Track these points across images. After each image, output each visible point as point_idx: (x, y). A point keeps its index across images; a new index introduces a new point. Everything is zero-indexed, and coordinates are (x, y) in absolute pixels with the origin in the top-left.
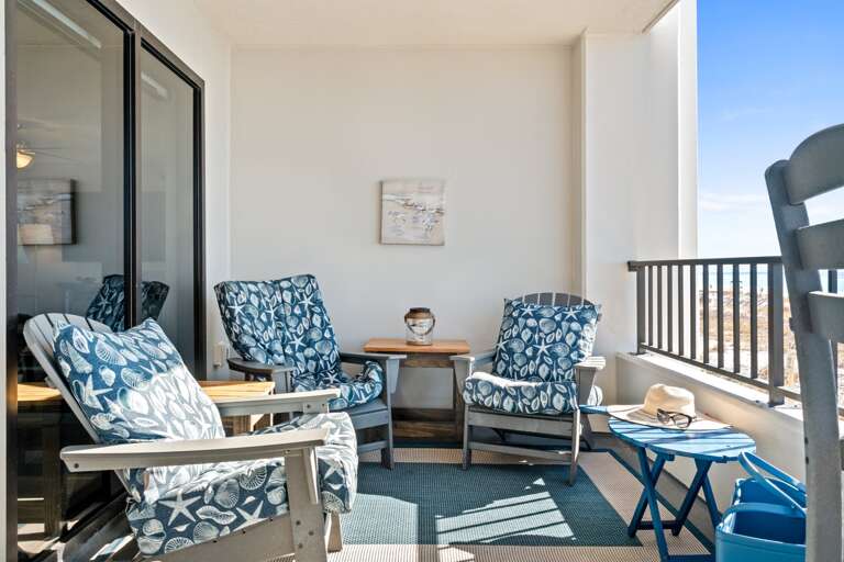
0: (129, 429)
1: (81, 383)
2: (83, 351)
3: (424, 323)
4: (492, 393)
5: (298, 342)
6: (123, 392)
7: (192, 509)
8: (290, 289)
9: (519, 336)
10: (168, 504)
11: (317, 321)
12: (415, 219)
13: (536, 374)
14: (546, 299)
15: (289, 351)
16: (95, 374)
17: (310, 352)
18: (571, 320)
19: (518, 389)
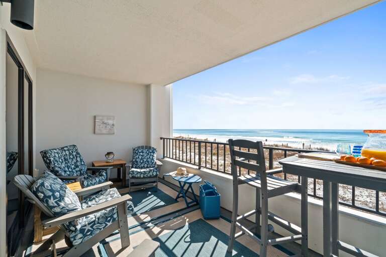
0: (67, 210)
1: (48, 199)
2: (49, 188)
3: (111, 156)
4: (138, 174)
5: (73, 167)
6: (63, 198)
7: (92, 227)
8: (68, 150)
9: (138, 157)
10: (83, 228)
11: (78, 159)
12: (106, 127)
13: (144, 166)
14: (142, 147)
15: (70, 170)
16: (53, 195)
17: (78, 169)
18: (151, 153)
19: (144, 172)
